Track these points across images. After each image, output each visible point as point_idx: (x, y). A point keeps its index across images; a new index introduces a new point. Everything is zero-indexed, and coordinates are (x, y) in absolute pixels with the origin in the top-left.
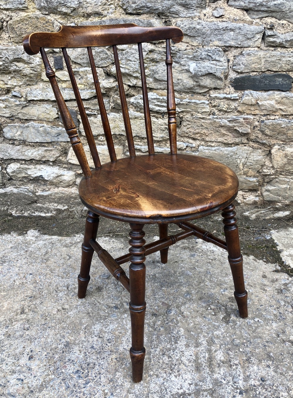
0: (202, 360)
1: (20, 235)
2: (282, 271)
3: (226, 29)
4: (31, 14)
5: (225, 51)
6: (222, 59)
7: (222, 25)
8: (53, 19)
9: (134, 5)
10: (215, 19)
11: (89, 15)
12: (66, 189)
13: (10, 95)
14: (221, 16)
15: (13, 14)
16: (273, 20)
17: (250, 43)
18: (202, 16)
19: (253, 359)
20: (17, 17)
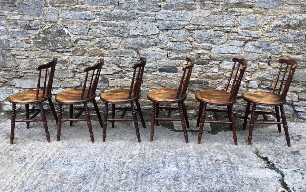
0: (142, 148)
3: (156, 54)
4: (95, 48)
5: (156, 60)
6: (155, 63)
7: (155, 53)
8: (102, 50)
9: (127, 47)
10: (152, 51)
11: (113, 49)
12: (102, 105)
14: (154, 50)
16: (170, 52)
17: (163, 58)
18: (148, 50)
19: (156, 148)
20: (90, 49)
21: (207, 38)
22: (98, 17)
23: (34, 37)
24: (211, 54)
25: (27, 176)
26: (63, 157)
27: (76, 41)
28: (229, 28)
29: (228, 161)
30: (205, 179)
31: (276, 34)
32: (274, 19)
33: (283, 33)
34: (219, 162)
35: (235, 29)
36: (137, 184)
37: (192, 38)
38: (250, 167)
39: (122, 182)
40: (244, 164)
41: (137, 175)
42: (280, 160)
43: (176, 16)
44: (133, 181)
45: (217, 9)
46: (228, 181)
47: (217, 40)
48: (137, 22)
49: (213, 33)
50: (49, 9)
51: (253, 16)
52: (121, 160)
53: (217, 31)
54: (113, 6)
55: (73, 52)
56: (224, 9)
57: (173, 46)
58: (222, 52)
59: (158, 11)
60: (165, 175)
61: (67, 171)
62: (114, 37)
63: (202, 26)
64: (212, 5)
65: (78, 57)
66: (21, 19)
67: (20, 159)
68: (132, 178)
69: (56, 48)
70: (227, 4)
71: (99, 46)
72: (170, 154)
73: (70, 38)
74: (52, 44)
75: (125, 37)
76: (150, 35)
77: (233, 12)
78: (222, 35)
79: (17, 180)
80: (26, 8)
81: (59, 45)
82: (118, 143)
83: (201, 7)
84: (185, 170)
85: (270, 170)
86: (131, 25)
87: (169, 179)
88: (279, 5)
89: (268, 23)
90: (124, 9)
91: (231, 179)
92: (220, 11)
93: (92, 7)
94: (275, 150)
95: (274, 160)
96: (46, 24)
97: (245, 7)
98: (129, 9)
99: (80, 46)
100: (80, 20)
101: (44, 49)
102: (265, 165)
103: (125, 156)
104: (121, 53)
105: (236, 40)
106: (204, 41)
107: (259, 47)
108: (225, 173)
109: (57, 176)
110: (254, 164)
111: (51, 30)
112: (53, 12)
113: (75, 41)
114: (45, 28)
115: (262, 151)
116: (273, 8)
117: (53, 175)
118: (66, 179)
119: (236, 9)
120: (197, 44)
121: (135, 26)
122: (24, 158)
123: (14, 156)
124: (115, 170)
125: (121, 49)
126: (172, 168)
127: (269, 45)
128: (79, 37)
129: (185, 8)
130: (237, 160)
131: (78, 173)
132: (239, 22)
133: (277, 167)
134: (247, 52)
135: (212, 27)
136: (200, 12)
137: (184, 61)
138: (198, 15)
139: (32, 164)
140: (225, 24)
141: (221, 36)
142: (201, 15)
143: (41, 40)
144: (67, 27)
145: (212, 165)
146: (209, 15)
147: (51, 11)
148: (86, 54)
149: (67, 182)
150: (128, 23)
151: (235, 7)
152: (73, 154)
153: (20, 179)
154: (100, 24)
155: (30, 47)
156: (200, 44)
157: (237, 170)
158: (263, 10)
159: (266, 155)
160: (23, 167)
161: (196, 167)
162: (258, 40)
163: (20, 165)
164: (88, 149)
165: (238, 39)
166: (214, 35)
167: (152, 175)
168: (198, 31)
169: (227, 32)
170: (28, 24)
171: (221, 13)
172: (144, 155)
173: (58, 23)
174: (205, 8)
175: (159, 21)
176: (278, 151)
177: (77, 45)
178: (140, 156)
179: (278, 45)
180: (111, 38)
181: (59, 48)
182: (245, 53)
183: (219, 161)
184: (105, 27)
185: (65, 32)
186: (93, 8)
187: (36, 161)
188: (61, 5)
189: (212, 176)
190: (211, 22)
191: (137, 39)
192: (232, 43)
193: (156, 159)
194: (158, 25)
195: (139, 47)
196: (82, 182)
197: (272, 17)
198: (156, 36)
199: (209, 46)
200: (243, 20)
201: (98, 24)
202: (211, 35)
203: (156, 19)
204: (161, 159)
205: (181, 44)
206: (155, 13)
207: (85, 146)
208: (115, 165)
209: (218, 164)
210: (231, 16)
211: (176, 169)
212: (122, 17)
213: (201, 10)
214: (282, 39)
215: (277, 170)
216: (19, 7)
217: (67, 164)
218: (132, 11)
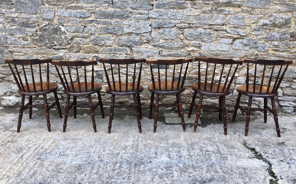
0: (135, 140)
1: (81, 115)
2: (164, 124)
3: (148, 51)
4: (90, 45)
5: (148, 57)
7: (147, 50)
8: (96, 47)
9: (121, 44)
10: (145, 49)
11: (107, 46)
13: (81, 69)
14: (146, 48)
15: (84, 45)
16: (162, 49)
17: (156, 55)
18: (141, 47)
19: (148, 140)
20: (85, 46)
21: (197, 35)
22: (93, 15)
23: (31, 34)
24: (201, 51)
25: (23, 166)
26: (59, 148)
27: (72, 39)
28: (218, 26)
29: (217, 152)
30: (196, 168)
31: (263, 32)
32: (261, 18)
33: (269, 32)
34: (209, 153)
35: (224, 27)
36: (131, 173)
37: (183, 36)
38: (239, 157)
39: (116, 172)
40: (233, 154)
41: (130, 165)
42: (267, 150)
43: (168, 14)
44: (126, 170)
45: (207, 9)
46: (218, 170)
47: (206, 38)
48: (131, 20)
49: (203, 31)
50: (46, 8)
51: (241, 15)
52: (115, 151)
53: (207, 30)
54: (108, 5)
55: (69, 49)
56: (213, 9)
57: (165, 43)
58: (211, 49)
59: (150, 10)
60: (158, 165)
61: (63, 161)
62: (108, 35)
63: (193, 24)
64: (202, 4)
65: (73, 54)
66: (18, 17)
67: (17, 150)
68: (125, 167)
69: (53, 45)
70: (217, 3)
71: (94, 44)
72: (162, 145)
73: (66, 36)
74: (48, 41)
75: (118, 35)
76: (142, 33)
77: (222, 11)
78: (212, 34)
79: (14, 169)
80: (23, 6)
81: (55, 42)
82: (112, 135)
83: (192, 6)
84: (176, 160)
85: (257, 160)
86: (124, 23)
87: (162, 168)
88: (266, 4)
89: (255, 22)
90: (118, 8)
91: (221, 168)
92: (210, 10)
93: (87, 5)
94: (262, 142)
95: (261, 150)
96: (43, 22)
97: (234, 6)
98: (123, 7)
99: (75, 43)
100: (76, 18)
101: (41, 46)
102: (253, 156)
103: (118, 147)
104: (115, 50)
105: (225, 38)
106: (194, 39)
107: (246, 45)
108: (215, 163)
109: (52, 166)
110: (242, 155)
111: (47, 27)
112: (50, 11)
113: (70, 38)
114: (42, 25)
115: (249, 142)
116: (261, 7)
117: (49, 165)
118: (62, 168)
119: (225, 8)
120: (188, 41)
121: (129, 24)
122: (21, 149)
123: (11, 147)
124: (109, 160)
125: (115, 46)
126: (164, 158)
127: (256, 43)
128: (74, 34)
129: (176, 7)
130: (226, 150)
131: (73, 163)
132: (228, 20)
133: (264, 157)
134: (235, 50)
135: (201, 25)
136: (191, 10)
137: (175, 57)
138: (189, 14)
139: (29, 154)
140: (215, 22)
141: (210, 34)
142: (192, 14)
143: (38, 38)
144: (63, 25)
145: (203, 155)
146: (199, 13)
147: (48, 9)
148: (81, 51)
149: (63, 171)
150: (122, 21)
151: (224, 7)
152: (68, 145)
153: (16, 169)
154: (95, 22)
155: (28, 44)
156: (191, 42)
157: (227, 160)
158: (250, 9)
159: (253, 146)
160: (20, 158)
161: (187, 158)
162: (245, 38)
163: (17, 156)
164: (83, 141)
165: (227, 37)
166: (204, 33)
167: (145, 165)
168: (189, 29)
169: (217, 30)
170: (26, 22)
171: (211, 12)
172: (137, 146)
173: (54, 21)
174: (196, 7)
175: (151, 20)
176: (264, 142)
177: (72, 43)
178: (134, 147)
179: (264, 43)
180: (105, 36)
181: (55, 45)
182: (234, 50)
183: (209, 151)
184: (100, 25)
185: (61, 30)
186: (88, 7)
187: (33, 152)
188: (57, 4)
189: (203, 166)
190: (201, 21)
191: (130, 36)
192: (221, 41)
193: (148, 150)
194: (150, 23)
195: (132, 44)
196: (77, 171)
197: (259, 16)
198: (149, 34)
199: (199, 44)
200: (232, 19)
201: (93, 22)
202: (201, 33)
203: (148, 18)
204: (153, 150)
205: (173, 41)
206: (148, 12)
207: (81, 138)
208: (109, 155)
209: (208, 155)
210: (220, 15)
211: (168, 159)
212: (116, 15)
213: (192, 9)
214: (269, 37)
215: (264, 160)
216: (16, 5)
217: (63, 154)
218: (125, 10)
